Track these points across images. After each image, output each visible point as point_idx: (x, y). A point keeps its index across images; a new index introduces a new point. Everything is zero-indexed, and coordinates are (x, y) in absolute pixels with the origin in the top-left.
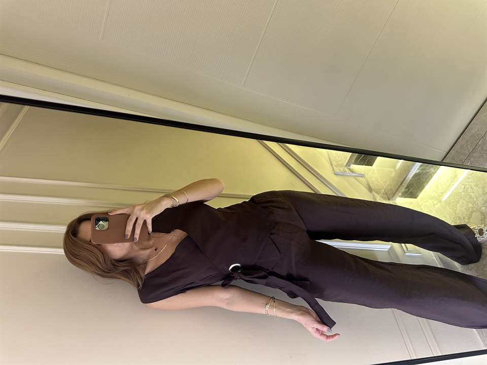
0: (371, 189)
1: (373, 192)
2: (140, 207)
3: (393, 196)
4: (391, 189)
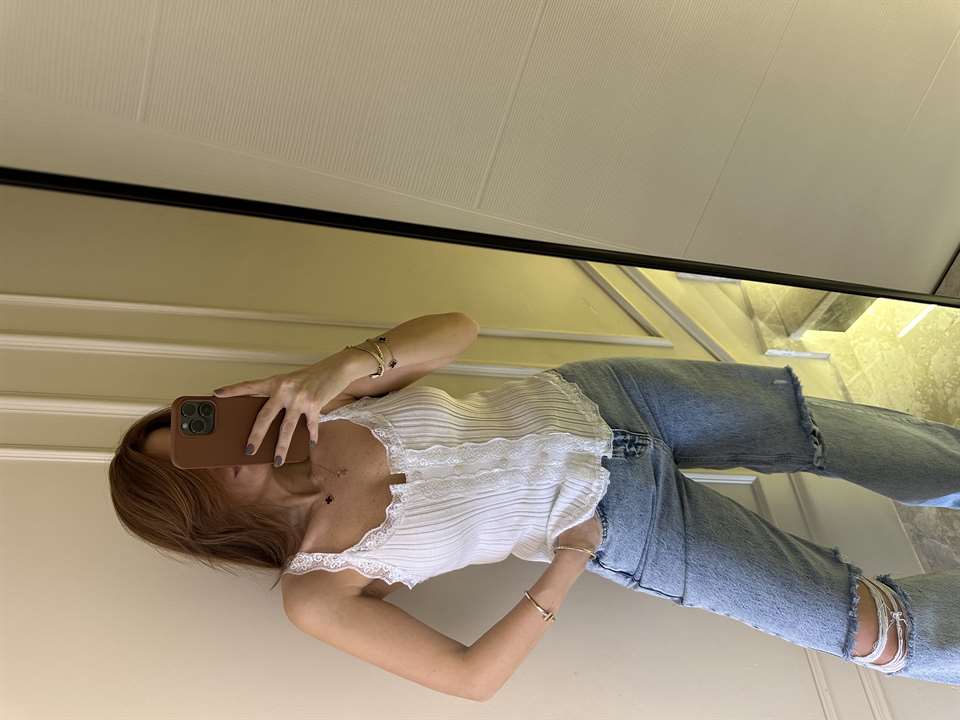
0: (752, 310)
1: (757, 319)
3: (797, 329)
4: (796, 314)
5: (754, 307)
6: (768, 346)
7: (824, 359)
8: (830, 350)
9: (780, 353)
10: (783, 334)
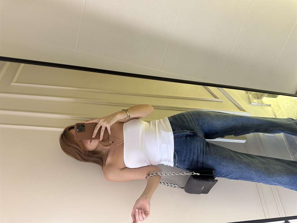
1: (249, 93)
2: (103, 120)
3: (261, 97)
8: (271, 103)
9: (256, 104)
10: (257, 98)
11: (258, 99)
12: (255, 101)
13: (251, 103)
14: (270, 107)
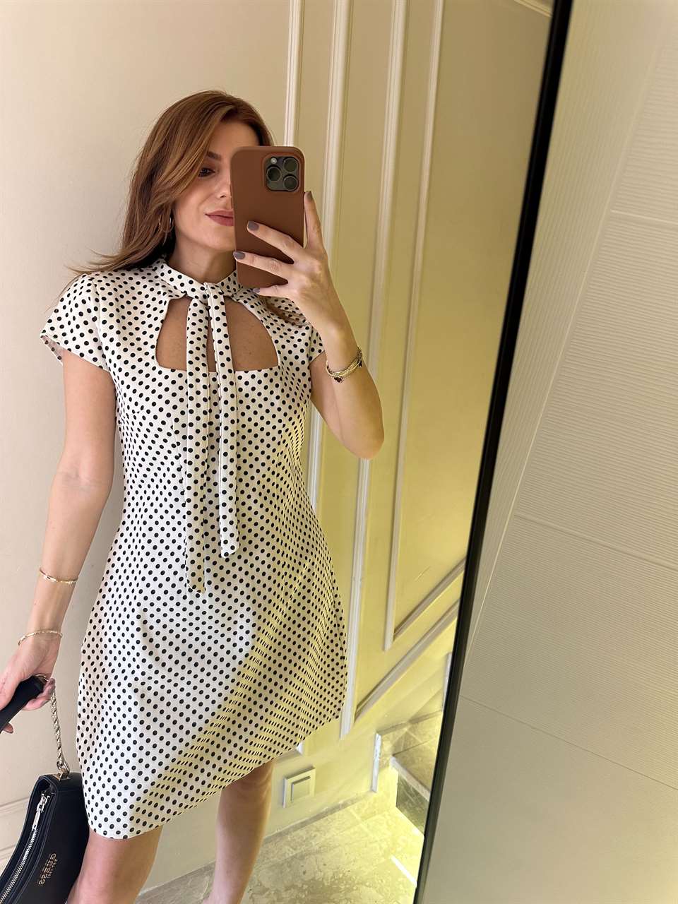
0: (417, 723)
5: (420, 723)
6: (384, 736)
7: (371, 787)
8: (380, 793)
9: (378, 747)
10: (395, 750)
11: (394, 755)
12: (388, 747)
13: (381, 735)
14: (368, 789)
